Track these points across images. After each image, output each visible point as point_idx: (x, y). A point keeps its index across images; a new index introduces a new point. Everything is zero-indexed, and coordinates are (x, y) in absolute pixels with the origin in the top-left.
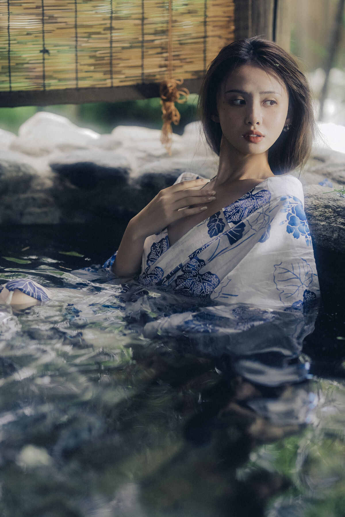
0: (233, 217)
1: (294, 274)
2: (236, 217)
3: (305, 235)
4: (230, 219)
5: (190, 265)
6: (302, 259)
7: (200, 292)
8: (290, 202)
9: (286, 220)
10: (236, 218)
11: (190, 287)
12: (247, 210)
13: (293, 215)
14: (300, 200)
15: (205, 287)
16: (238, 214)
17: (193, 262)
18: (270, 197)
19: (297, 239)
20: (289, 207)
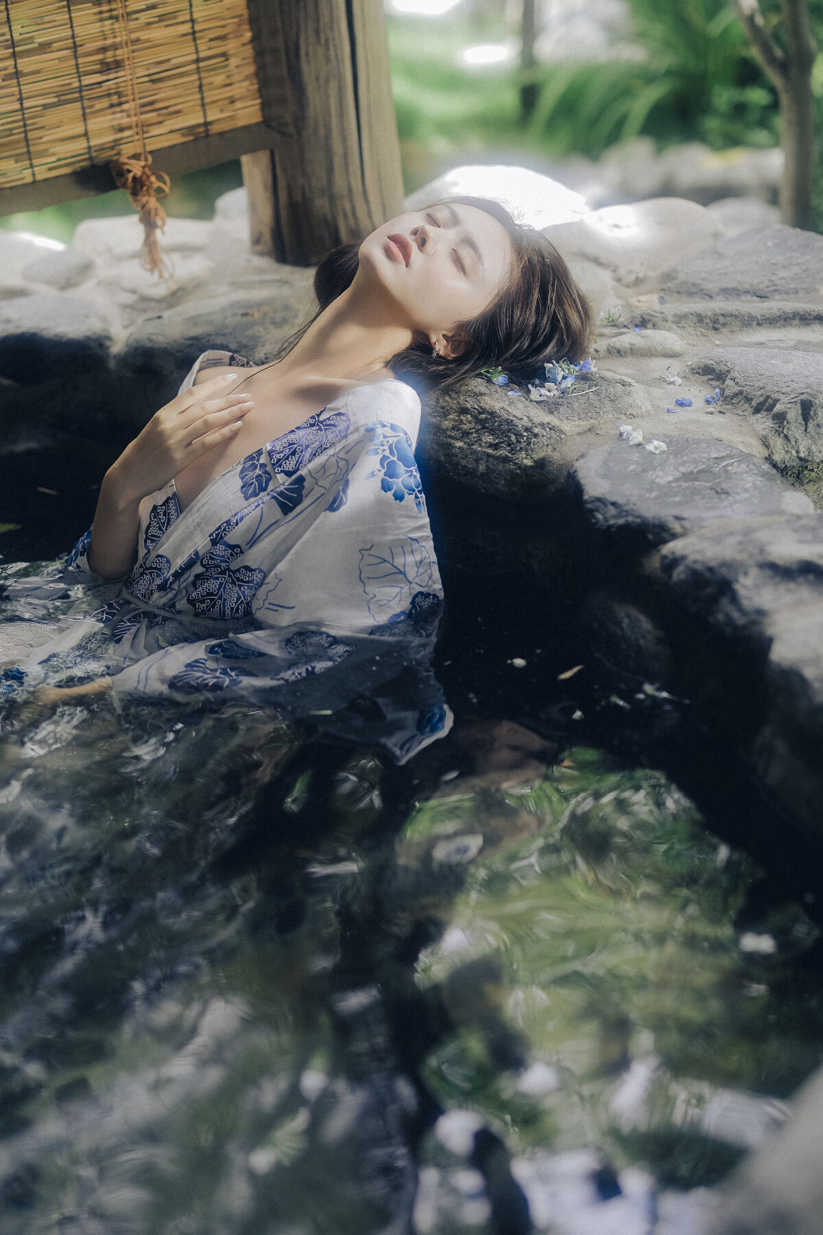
0: (285, 463)
1: (395, 567)
2: (290, 463)
3: (414, 493)
4: (280, 466)
5: (214, 555)
6: (410, 538)
7: (236, 603)
8: (384, 435)
9: (380, 468)
10: (290, 465)
11: (218, 593)
12: (309, 450)
13: (392, 458)
14: (403, 430)
15: (243, 593)
16: (293, 457)
17: (219, 550)
18: (348, 427)
19: (400, 501)
20: (383, 445)
